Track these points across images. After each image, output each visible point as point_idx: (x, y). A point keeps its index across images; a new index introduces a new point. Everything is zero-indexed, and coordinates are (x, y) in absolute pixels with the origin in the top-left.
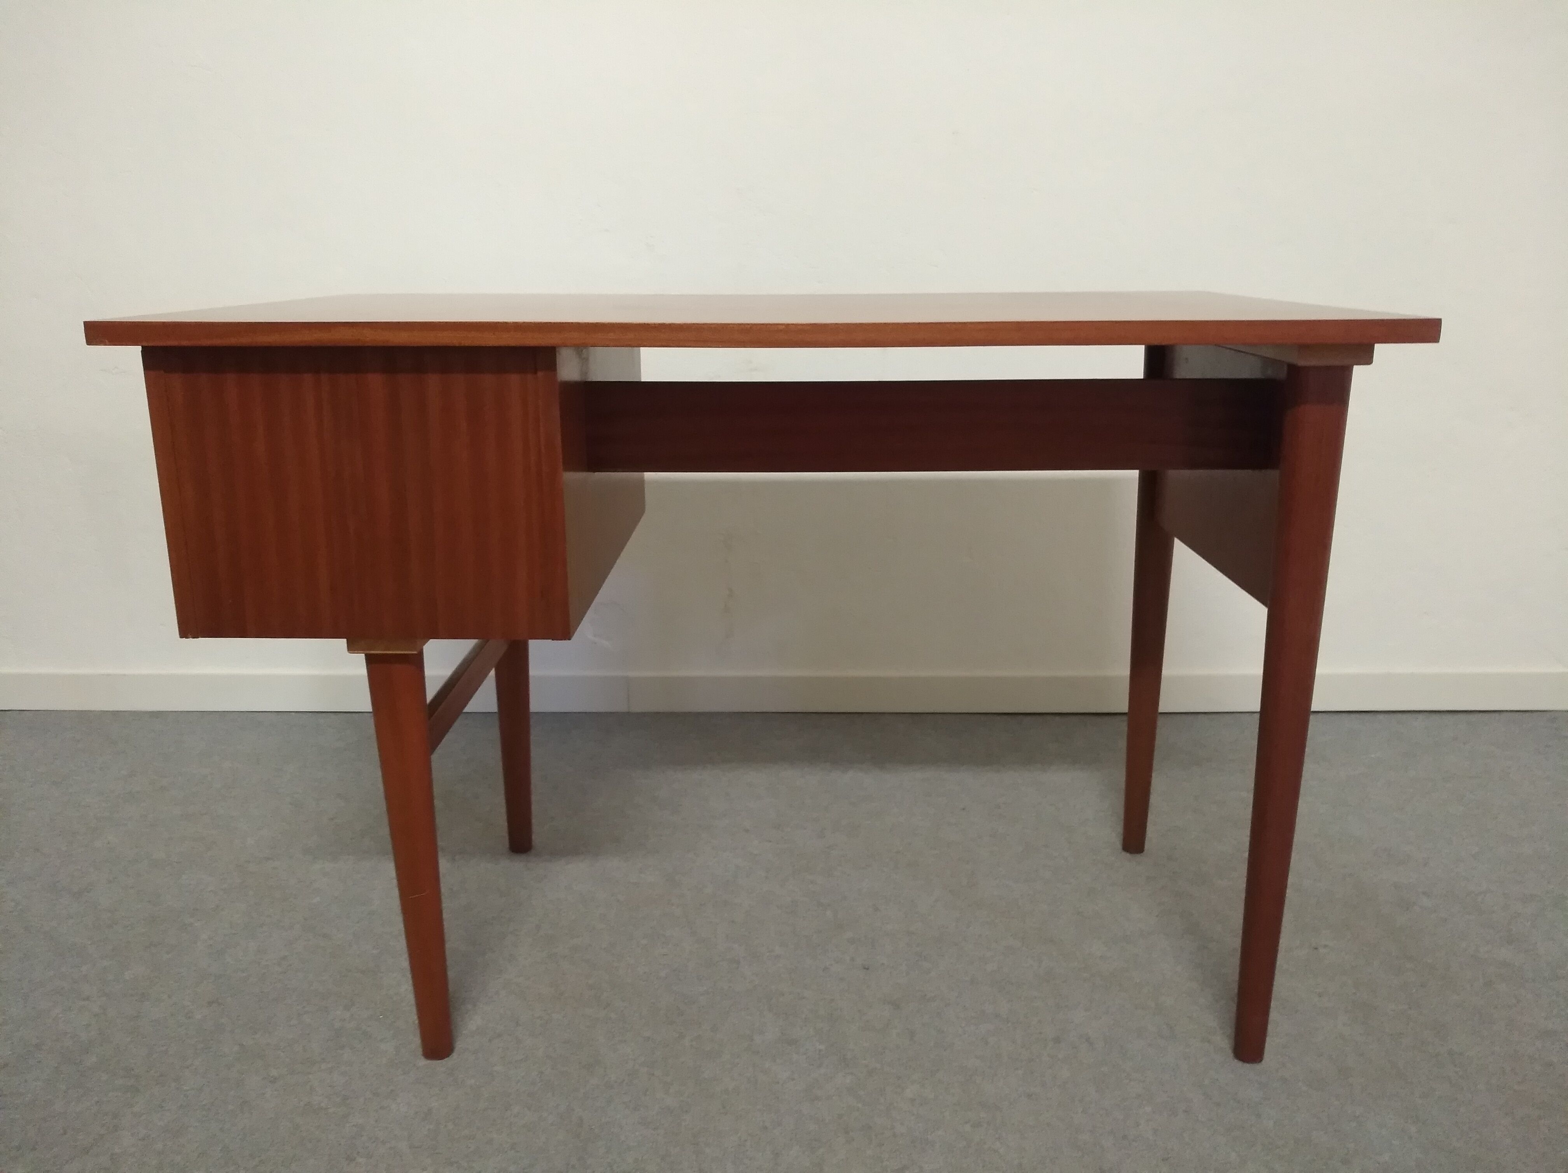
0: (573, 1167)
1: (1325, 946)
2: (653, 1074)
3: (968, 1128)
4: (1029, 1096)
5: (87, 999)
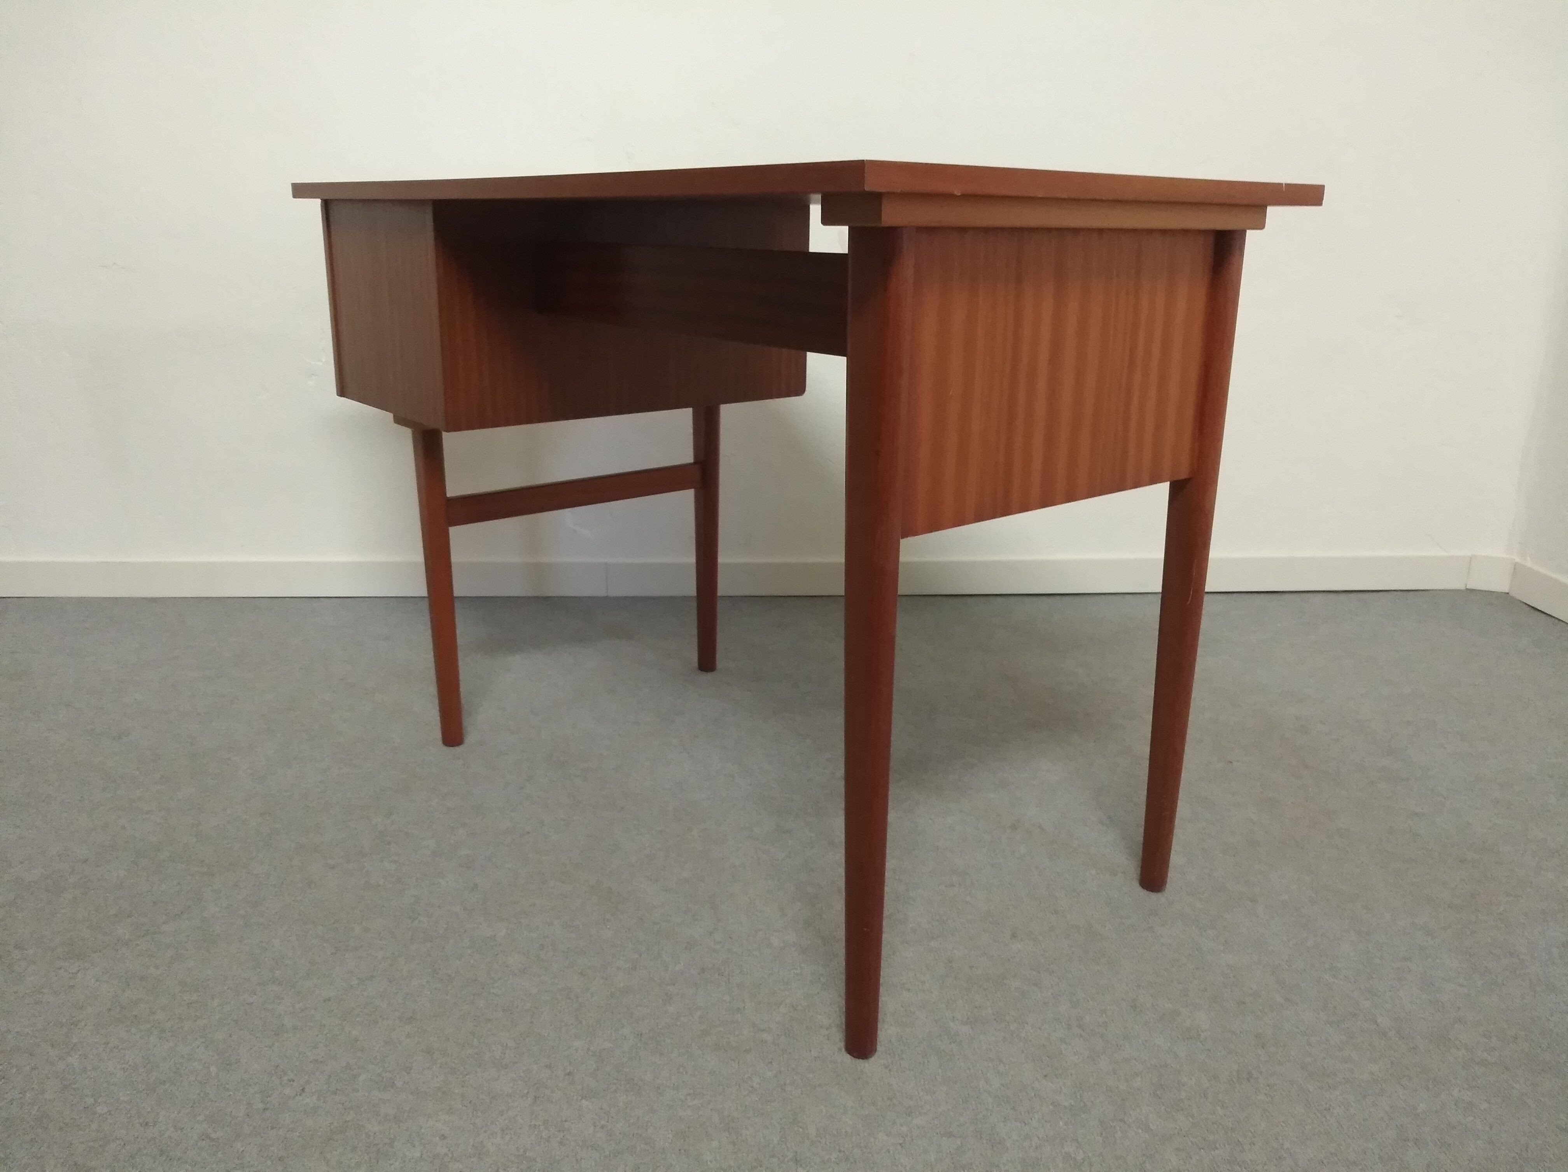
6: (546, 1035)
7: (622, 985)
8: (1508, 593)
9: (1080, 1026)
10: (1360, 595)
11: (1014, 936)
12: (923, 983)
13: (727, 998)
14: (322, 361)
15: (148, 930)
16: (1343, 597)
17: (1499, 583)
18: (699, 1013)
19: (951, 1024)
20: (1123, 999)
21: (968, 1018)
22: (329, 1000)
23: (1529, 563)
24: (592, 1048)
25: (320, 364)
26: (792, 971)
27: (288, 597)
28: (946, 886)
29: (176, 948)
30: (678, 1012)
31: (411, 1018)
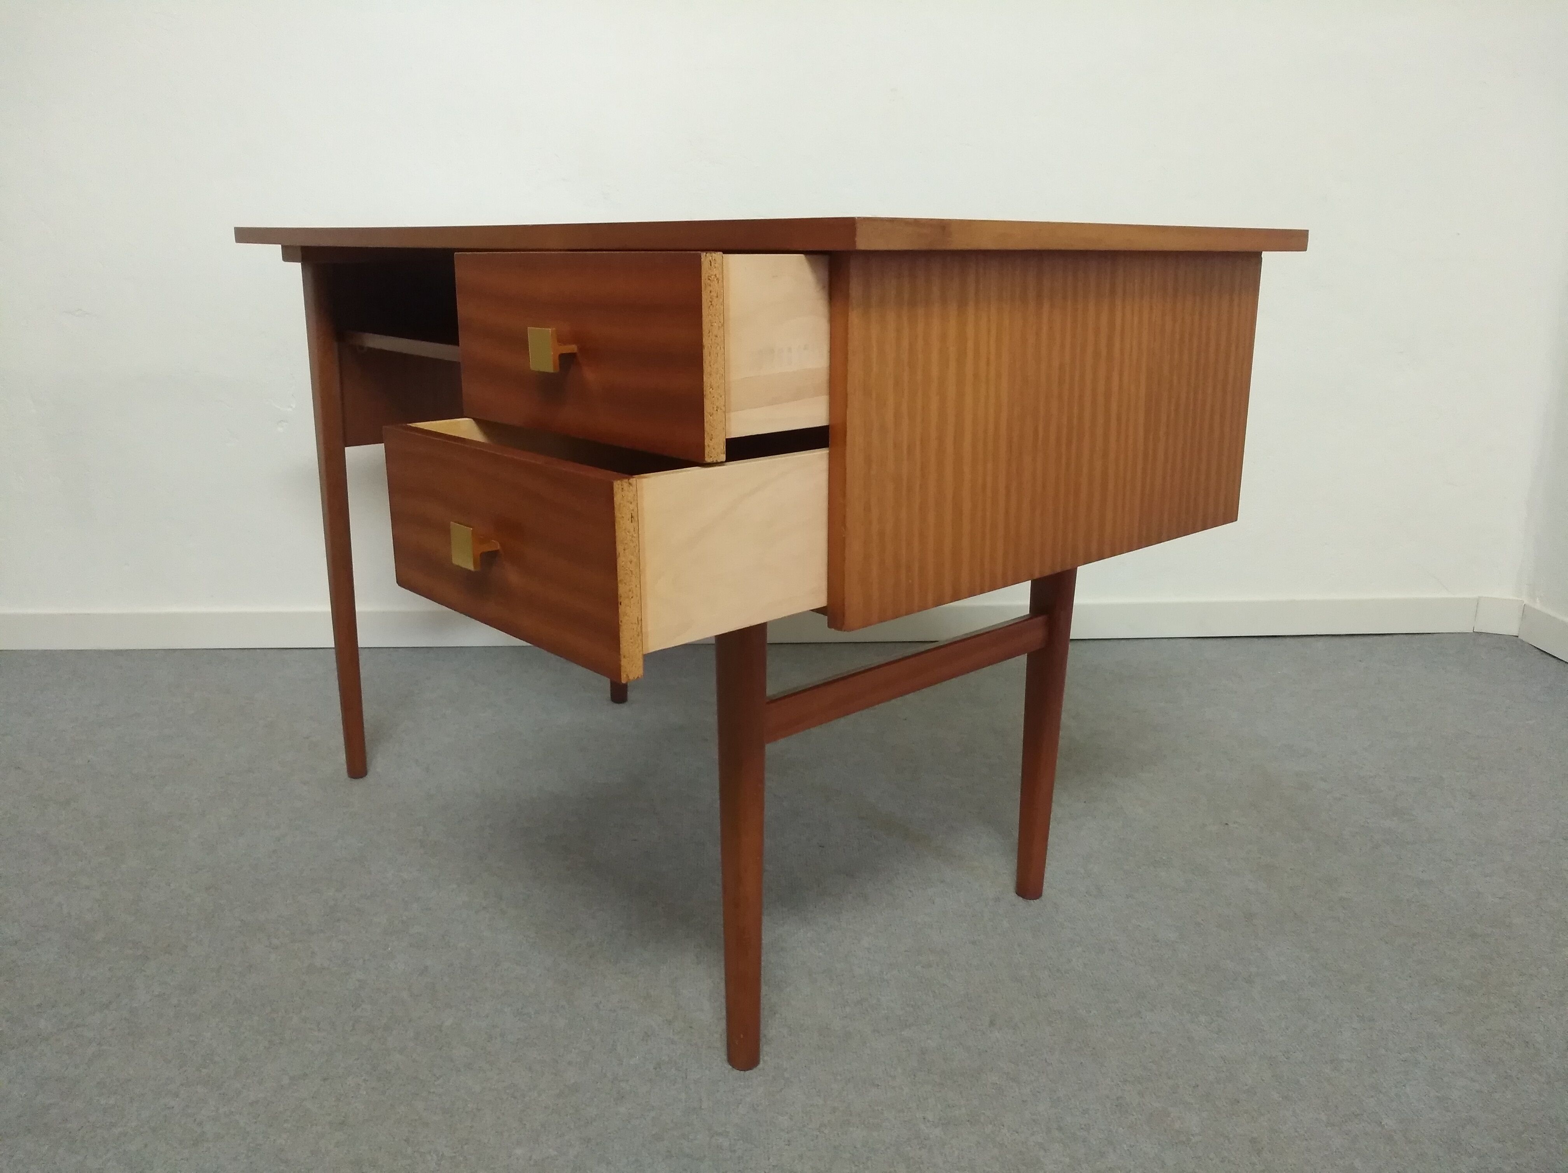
1: (1235, 822)
3: (918, 968)
4: (974, 943)
5: (87, 888)
6: (486, 1141)
7: (572, 1081)
8: (1518, 637)
9: (1060, 1129)
10: (1366, 639)
11: (992, 1023)
12: (894, 1077)
13: (683, 1096)
15: (71, 1023)
16: (1347, 642)
17: (1509, 627)
18: (653, 1114)
19: (923, 1127)
20: (1108, 1097)
21: (940, 1119)
22: (257, 1102)
23: (1538, 606)
24: (534, 1157)
27: (258, 649)
28: (923, 967)
29: (99, 1044)
30: (629, 1114)
31: (343, 1123)
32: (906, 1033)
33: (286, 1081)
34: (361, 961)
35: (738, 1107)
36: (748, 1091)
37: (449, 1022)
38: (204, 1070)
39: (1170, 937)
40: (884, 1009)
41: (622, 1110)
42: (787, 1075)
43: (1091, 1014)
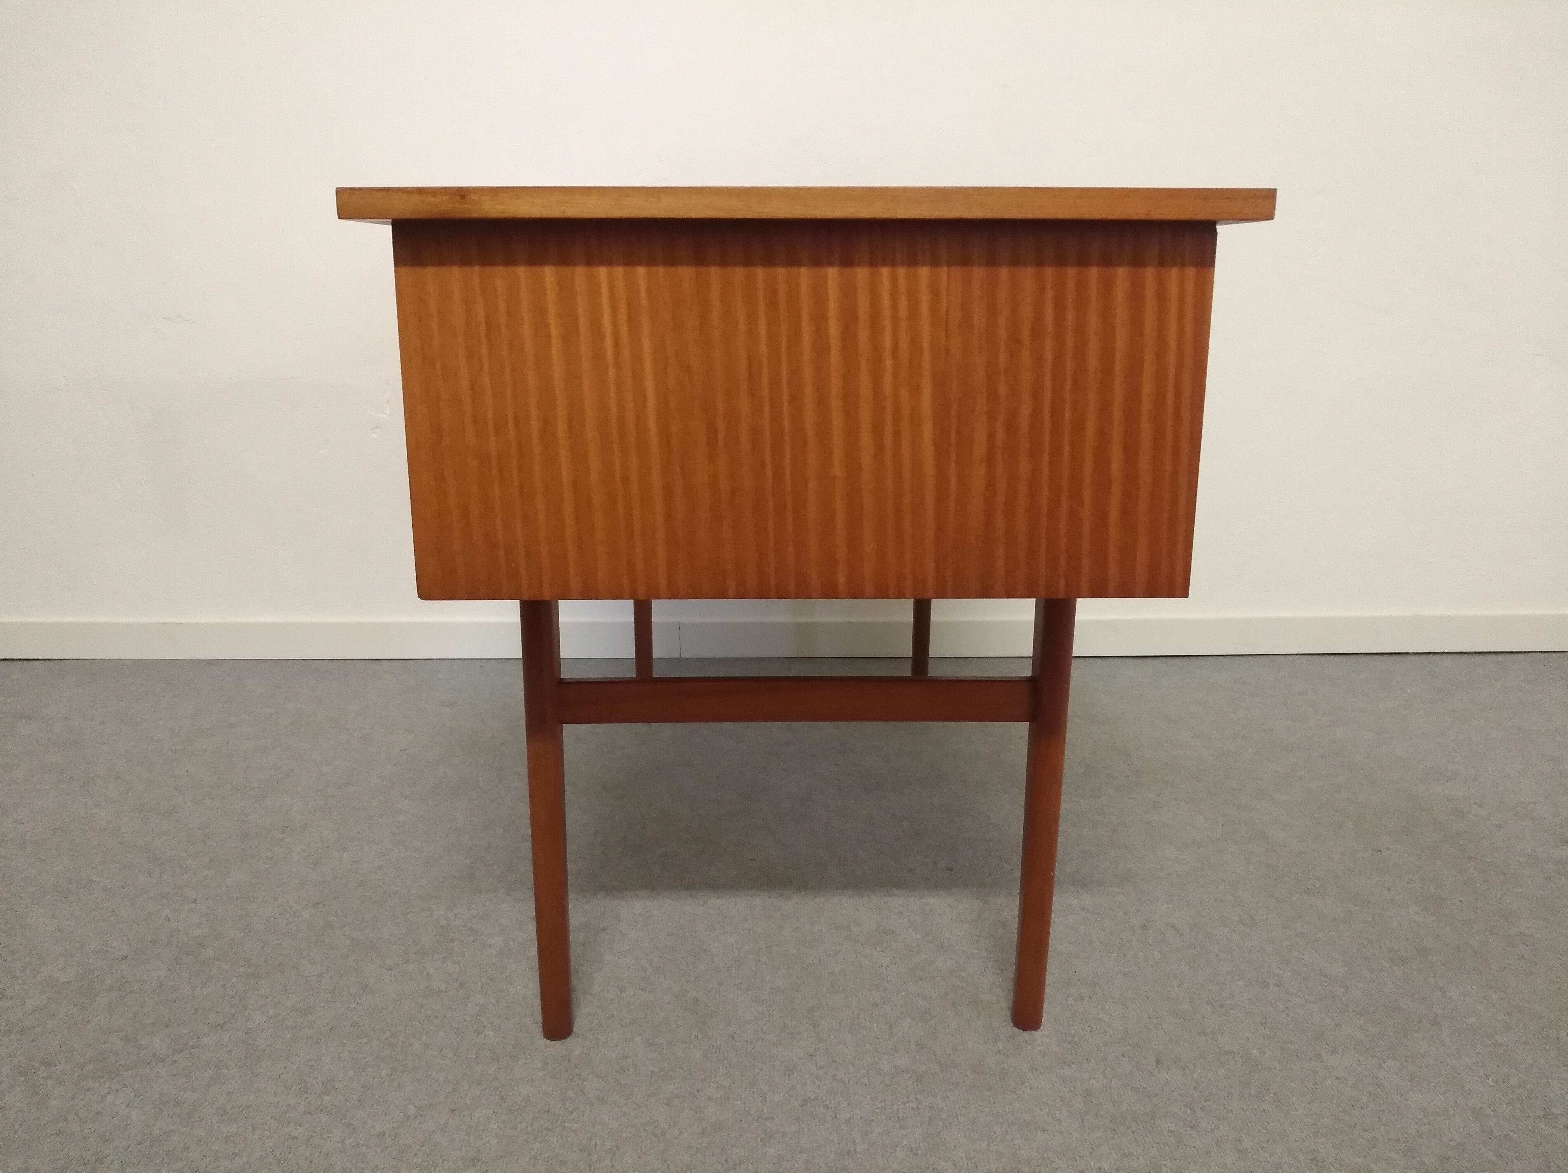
0: (696, 1037)
1: (1388, 849)
2: (759, 961)
3: (1071, 1001)
4: (1126, 974)
5: (194, 901)
7: (715, 1118)
11: (1159, 1063)
12: (1060, 1121)
13: (835, 1137)
14: (386, 414)
15: (187, 1044)
18: (804, 1157)
22: (384, 1134)
25: (384, 416)
26: (907, 1105)
29: (217, 1067)
30: (779, 1155)
31: (475, 1159)
32: (1067, 1071)
33: (412, 1111)
34: (479, 985)
35: (896, 1150)
36: (904, 1132)
37: (577, 1052)
38: (326, 1098)
39: (1338, 972)
40: (1039, 1045)
41: (771, 1151)
42: (944, 1116)
43: (1266, 1056)
